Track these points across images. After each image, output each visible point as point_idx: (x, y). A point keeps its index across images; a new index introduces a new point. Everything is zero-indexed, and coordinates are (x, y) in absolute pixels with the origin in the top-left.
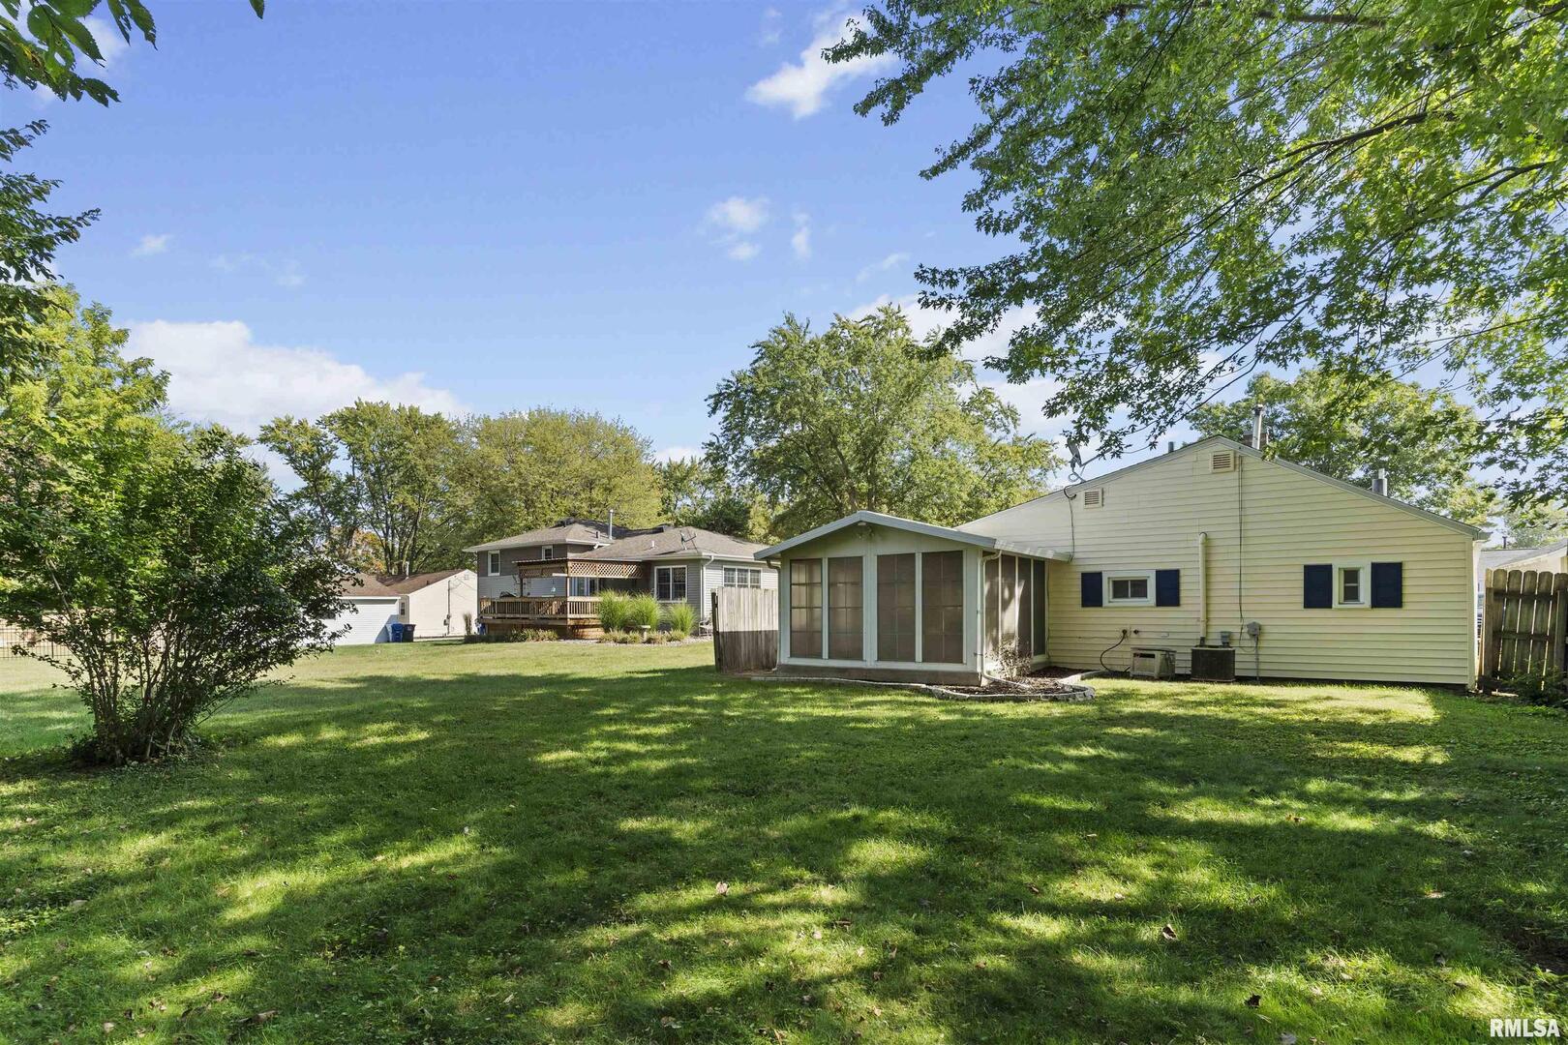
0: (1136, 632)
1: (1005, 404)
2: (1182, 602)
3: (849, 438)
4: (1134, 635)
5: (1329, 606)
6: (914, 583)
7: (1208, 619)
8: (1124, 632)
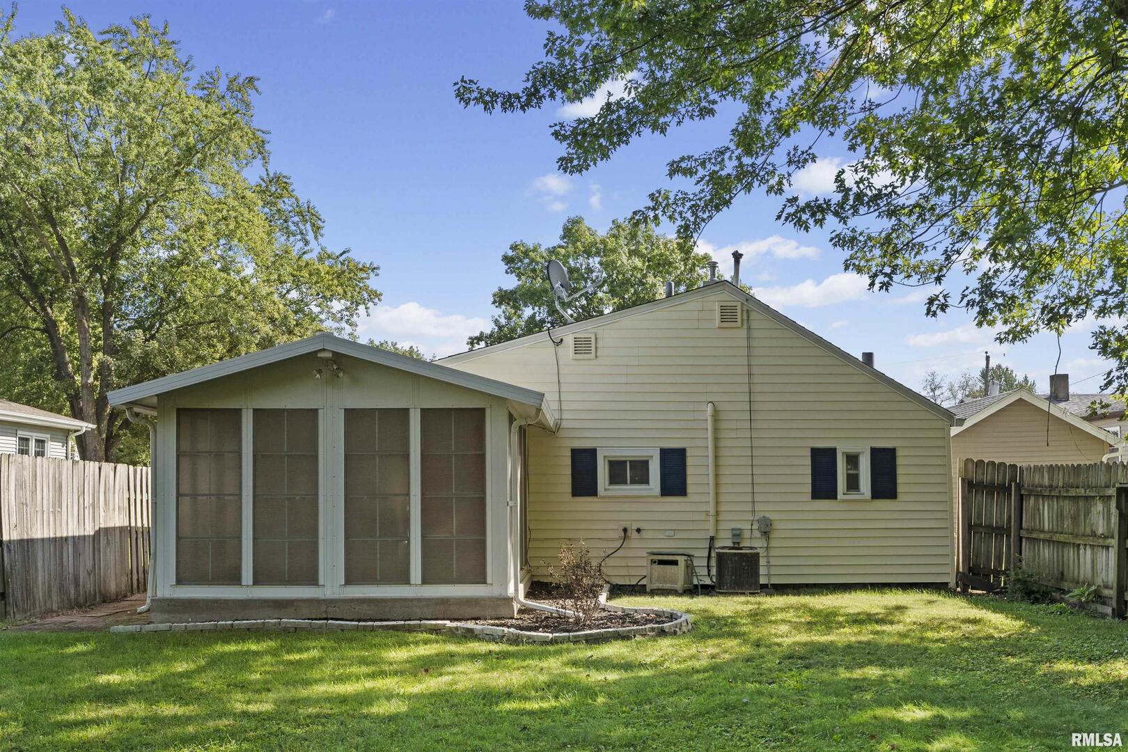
0: (638, 530)
1: (303, 200)
2: (690, 489)
3: (76, 222)
4: (635, 535)
5: (835, 497)
6: (407, 457)
7: (717, 513)
8: (625, 530)
